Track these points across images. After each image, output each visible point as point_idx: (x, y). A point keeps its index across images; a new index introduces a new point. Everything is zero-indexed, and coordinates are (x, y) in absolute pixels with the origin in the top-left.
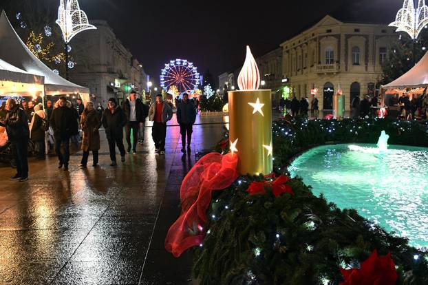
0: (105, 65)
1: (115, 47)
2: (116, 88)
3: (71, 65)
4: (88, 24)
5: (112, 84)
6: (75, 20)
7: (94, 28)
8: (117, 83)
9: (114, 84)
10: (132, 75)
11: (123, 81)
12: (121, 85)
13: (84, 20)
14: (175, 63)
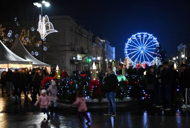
0: (69, 45)
1: (78, 31)
2: (78, 61)
3: (45, 49)
4: (53, 30)
5: (74, 58)
6: (47, 27)
7: (57, 31)
8: (79, 57)
9: (76, 58)
10: (94, 49)
11: (83, 55)
12: (83, 58)
13: (51, 28)
14: (136, 36)
